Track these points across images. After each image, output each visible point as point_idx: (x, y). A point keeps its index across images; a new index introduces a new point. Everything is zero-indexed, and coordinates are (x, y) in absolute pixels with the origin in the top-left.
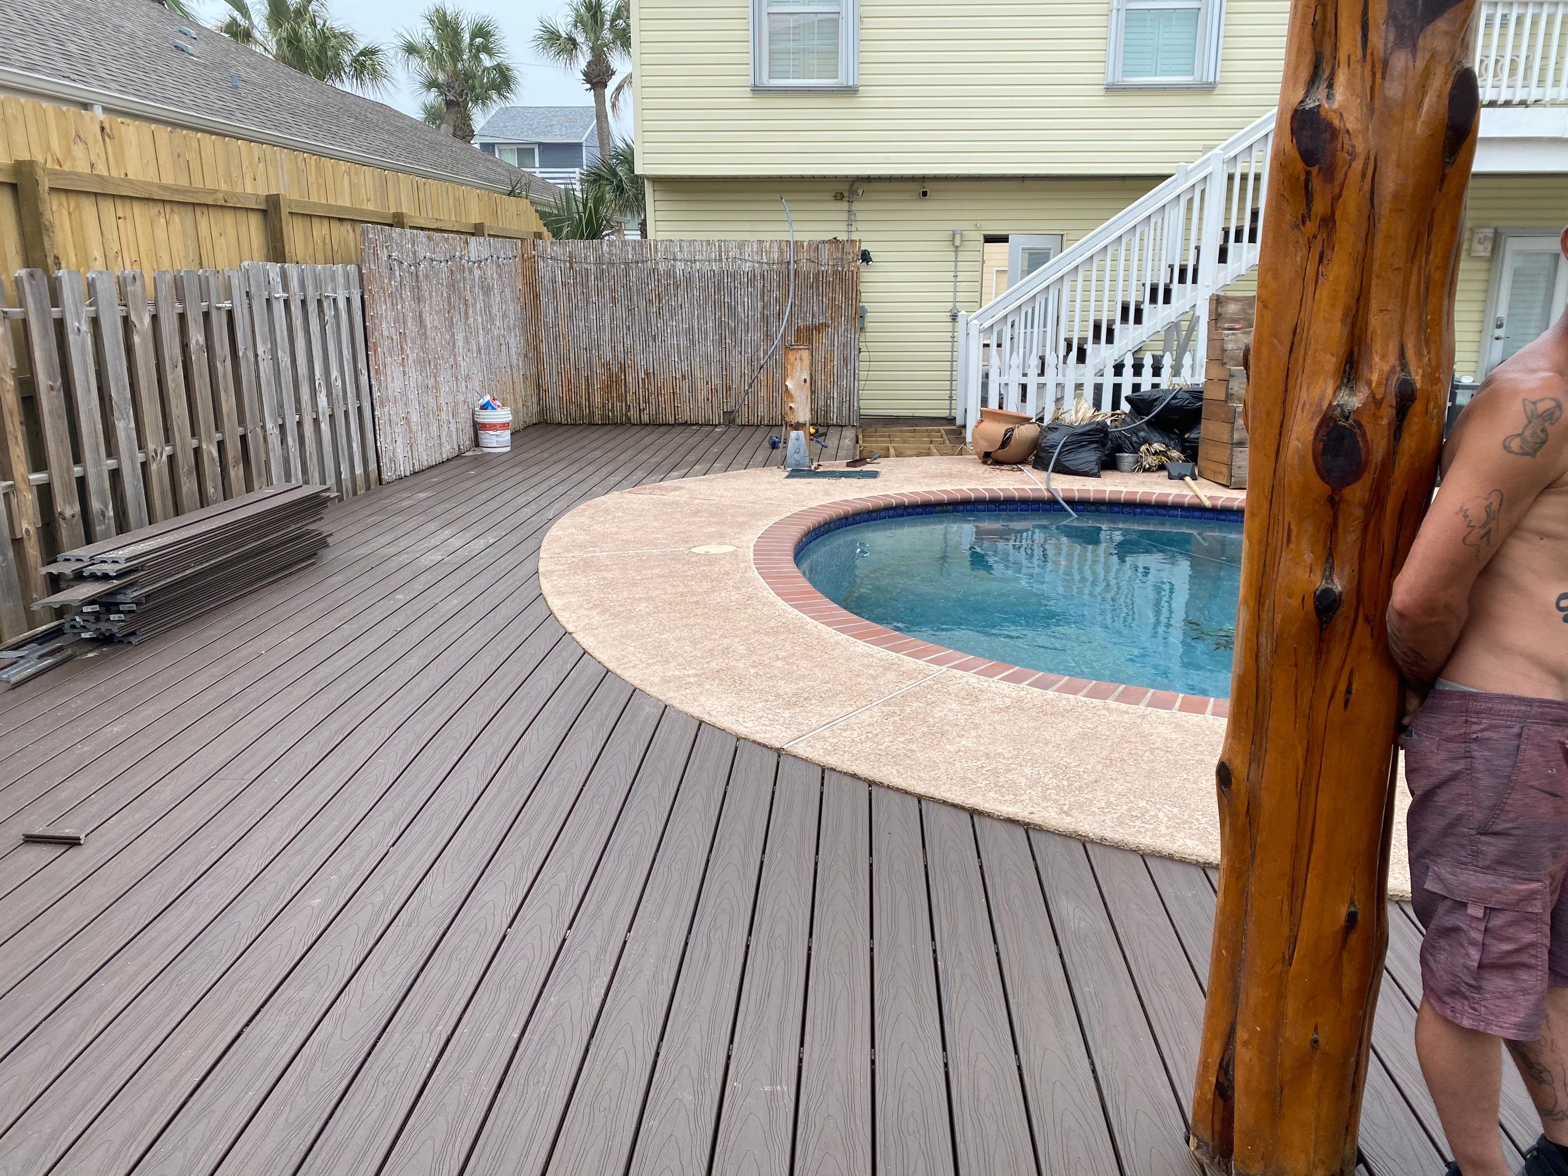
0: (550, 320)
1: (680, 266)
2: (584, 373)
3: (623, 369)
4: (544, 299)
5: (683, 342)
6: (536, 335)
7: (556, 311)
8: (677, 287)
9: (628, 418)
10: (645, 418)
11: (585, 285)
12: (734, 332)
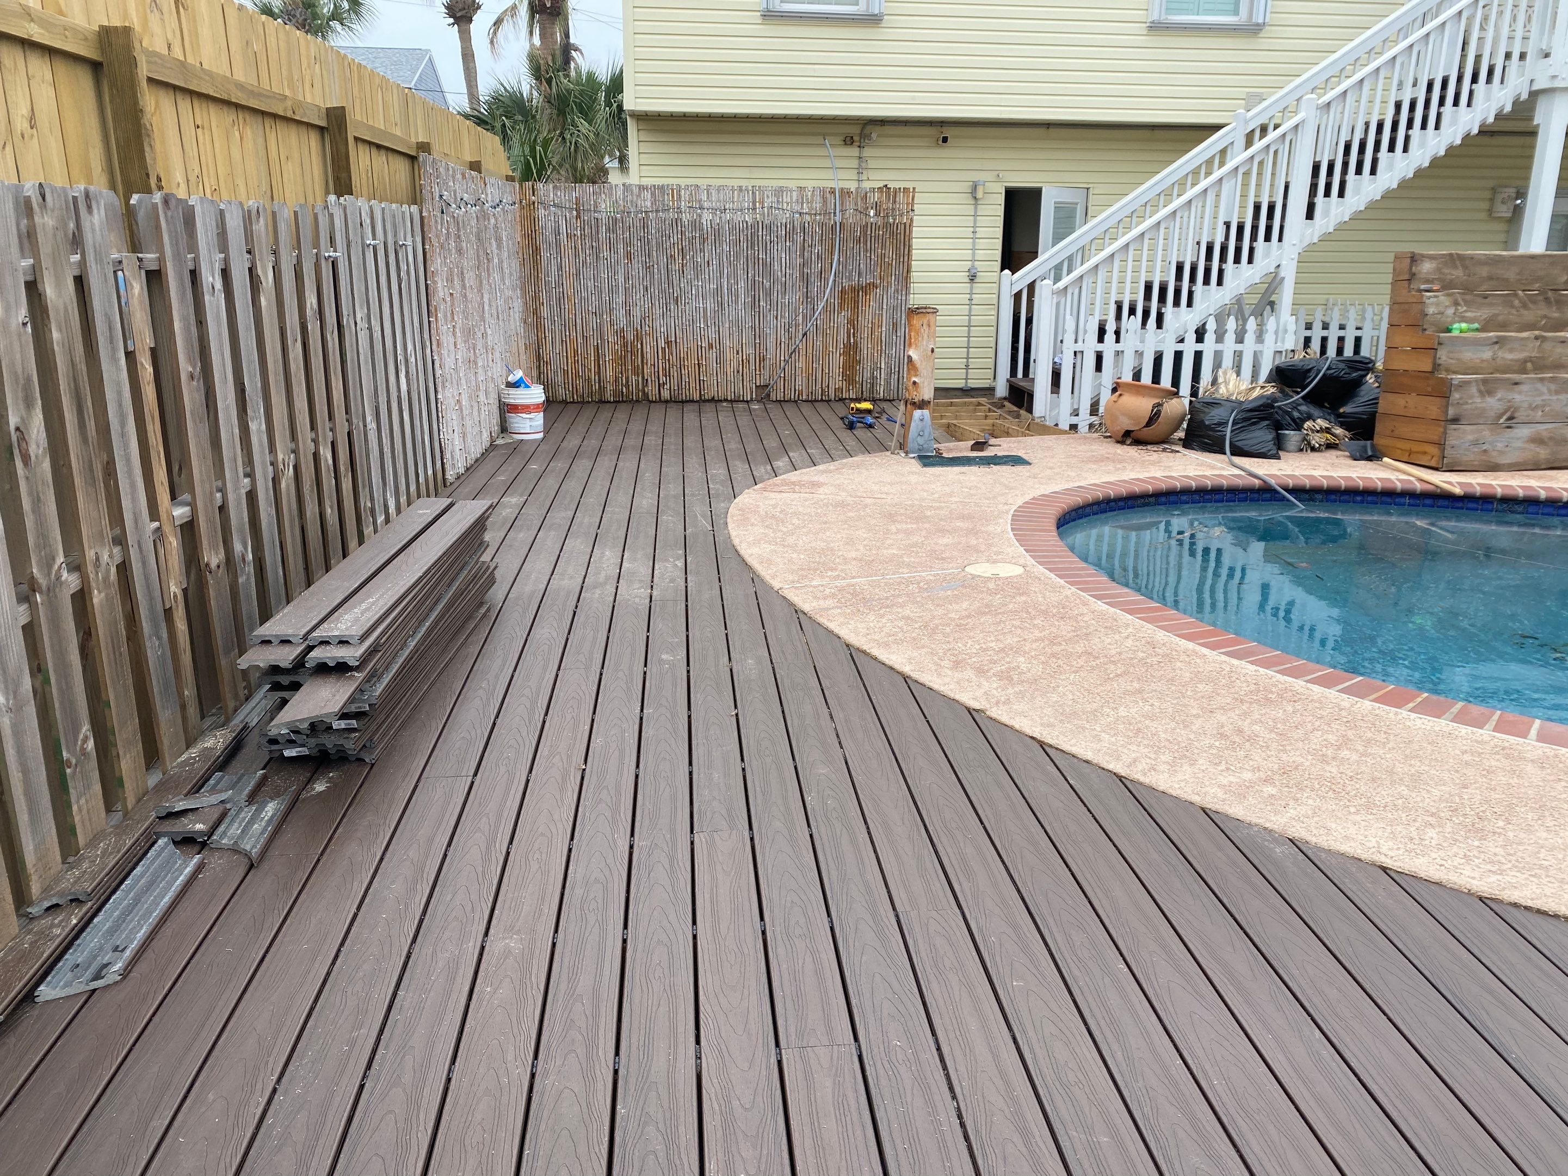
0: (552, 279)
1: (706, 217)
2: (593, 342)
3: (638, 337)
4: (545, 254)
5: (711, 304)
6: (536, 298)
7: (560, 268)
8: (704, 240)
9: (646, 395)
10: (666, 394)
11: (595, 236)
12: (769, 293)
